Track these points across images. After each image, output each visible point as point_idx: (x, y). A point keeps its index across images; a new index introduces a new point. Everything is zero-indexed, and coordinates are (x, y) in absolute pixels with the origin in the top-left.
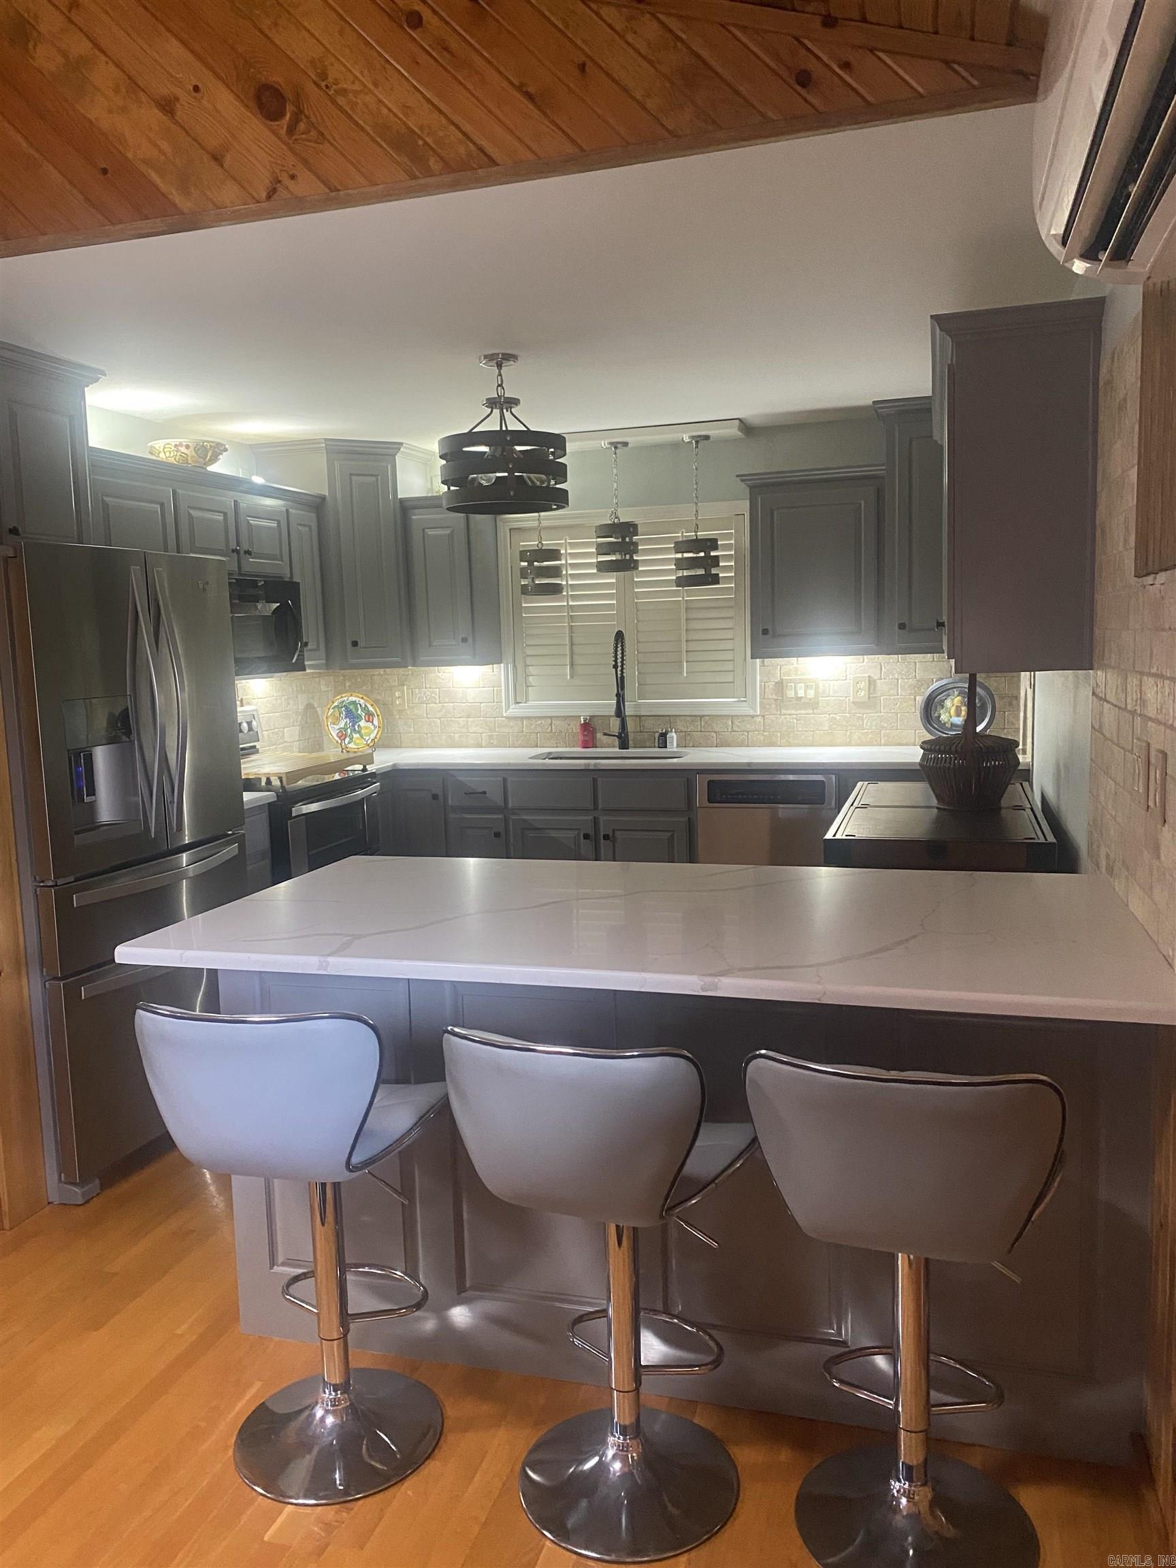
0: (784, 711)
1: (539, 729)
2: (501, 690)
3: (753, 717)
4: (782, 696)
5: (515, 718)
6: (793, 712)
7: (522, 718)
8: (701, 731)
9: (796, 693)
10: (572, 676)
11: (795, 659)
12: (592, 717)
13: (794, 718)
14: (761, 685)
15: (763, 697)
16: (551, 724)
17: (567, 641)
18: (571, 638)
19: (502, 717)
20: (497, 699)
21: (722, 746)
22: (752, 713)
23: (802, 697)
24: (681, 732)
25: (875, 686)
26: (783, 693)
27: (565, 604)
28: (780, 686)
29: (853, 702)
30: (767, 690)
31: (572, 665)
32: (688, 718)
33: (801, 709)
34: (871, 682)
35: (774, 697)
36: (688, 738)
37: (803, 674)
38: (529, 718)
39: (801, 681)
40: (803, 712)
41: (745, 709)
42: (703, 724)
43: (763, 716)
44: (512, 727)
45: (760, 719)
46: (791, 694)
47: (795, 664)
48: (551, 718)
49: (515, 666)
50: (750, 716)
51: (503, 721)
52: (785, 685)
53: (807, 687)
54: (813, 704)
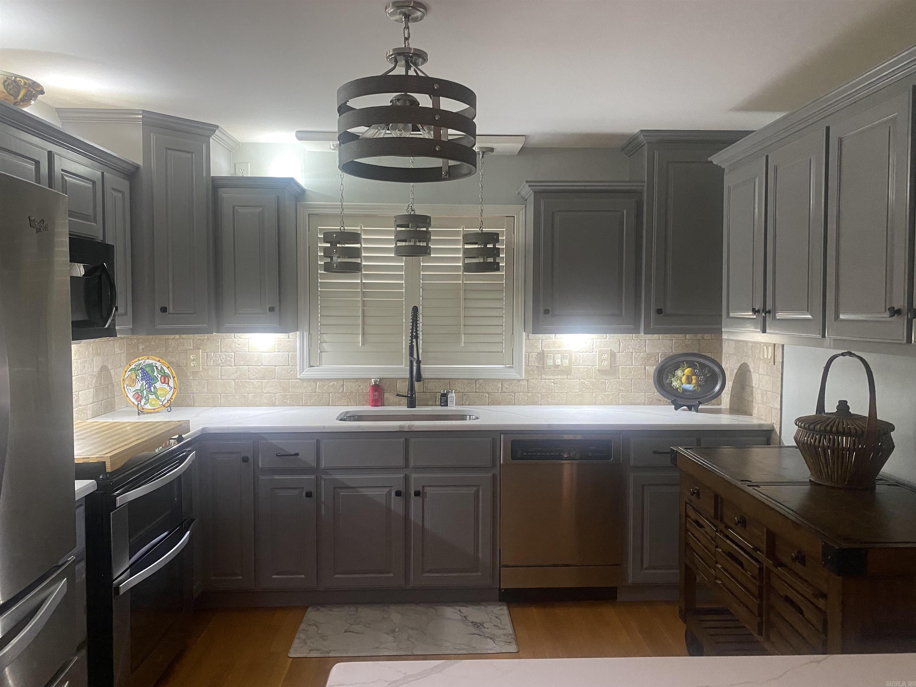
0: (543, 376)
1: (332, 390)
2: (296, 355)
3: (519, 380)
4: (543, 364)
5: (309, 380)
6: (552, 377)
7: (315, 380)
8: (476, 392)
9: (554, 361)
10: (363, 344)
11: (554, 335)
12: (381, 379)
13: (552, 382)
14: (526, 355)
15: (527, 365)
16: (343, 386)
17: (360, 314)
18: (363, 311)
19: (297, 379)
20: (291, 363)
21: (493, 404)
22: (518, 377)
23: (559, 365)
24: (459, 392)
25: (615, 358)
26: (543, 362)
27: (359, 281)
28: (542, 356)
29: (598, 370)
30: (530, 358)
31: (363, 334)
32: (465, 381)
33: (557, 375)
34: (613, 355)
35: (536, 364)
36: (465, 397)
37: (559, 347)
38: (321, 380)
39: (558, 352)
40: (559, 377)
41: (513, 374)
42: (477, 386)
43: (527, 380)
44: (305, 388)
45: (525, 382)
46: (550, 362)
47: (554, 338)
48: (343, 380)
49: (309, 334)
50: (517, 380)
51: (298, 382)
52: (546, 355)
53: (563, 357)
54: (567, 371)
